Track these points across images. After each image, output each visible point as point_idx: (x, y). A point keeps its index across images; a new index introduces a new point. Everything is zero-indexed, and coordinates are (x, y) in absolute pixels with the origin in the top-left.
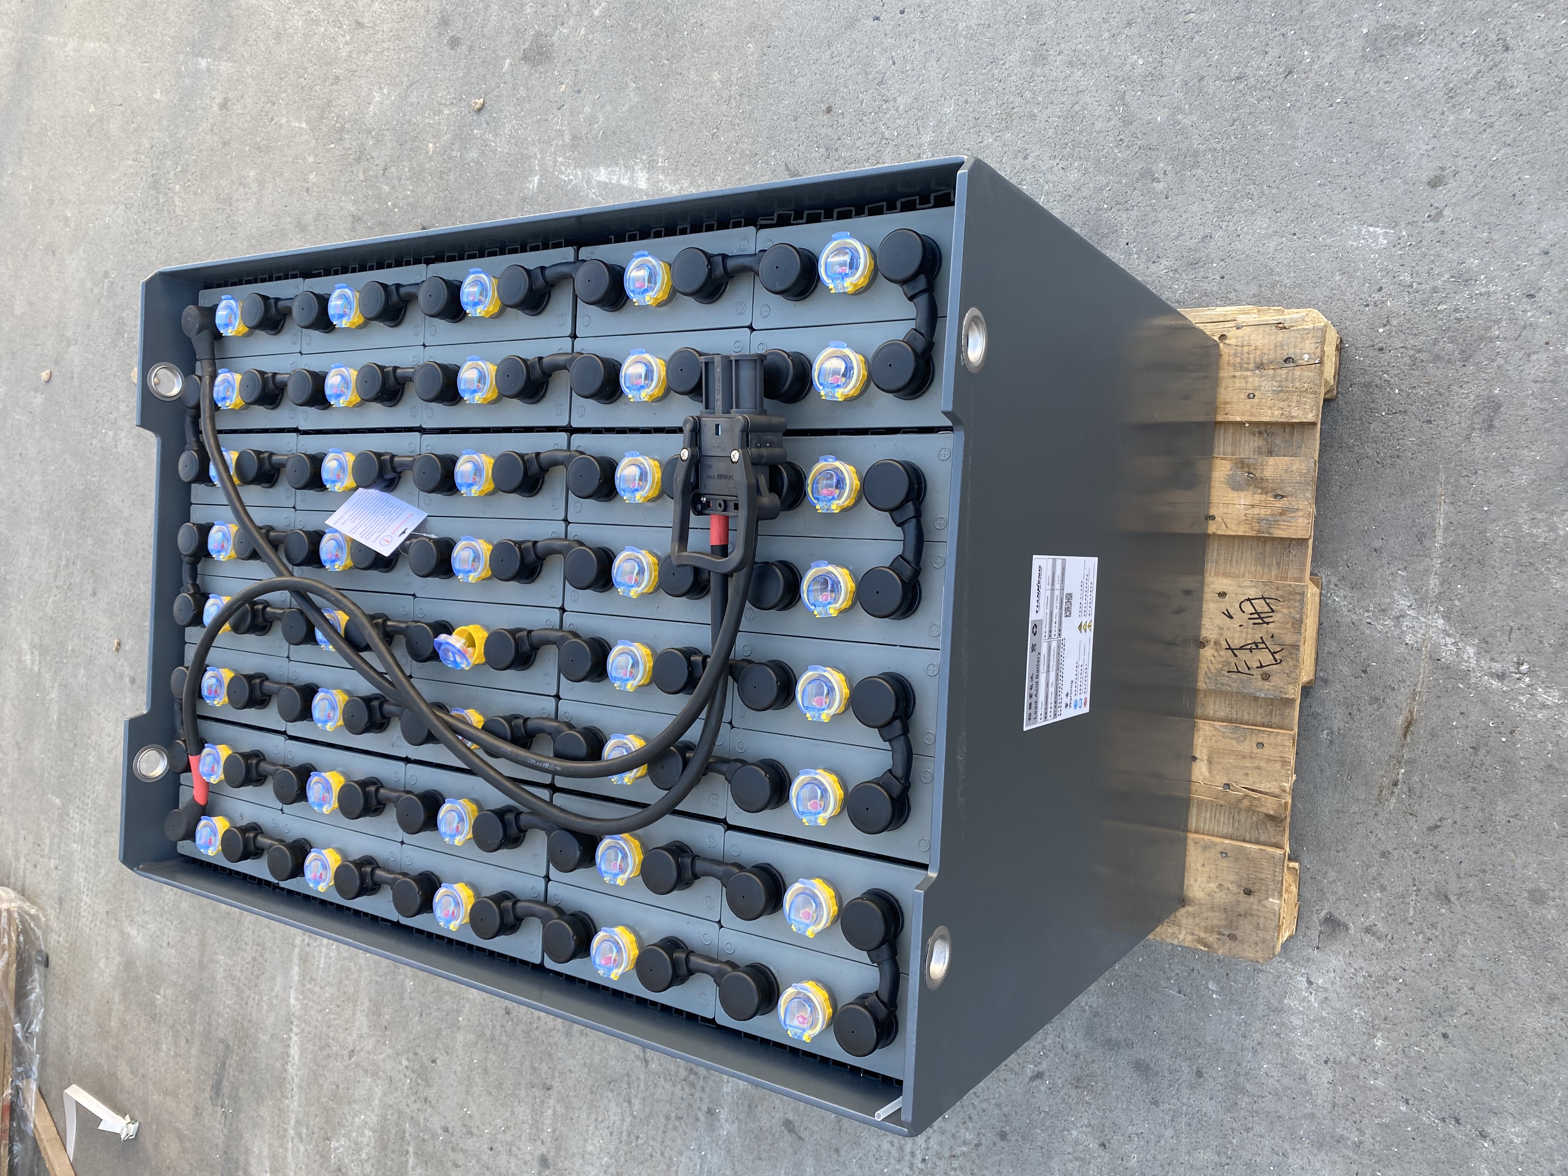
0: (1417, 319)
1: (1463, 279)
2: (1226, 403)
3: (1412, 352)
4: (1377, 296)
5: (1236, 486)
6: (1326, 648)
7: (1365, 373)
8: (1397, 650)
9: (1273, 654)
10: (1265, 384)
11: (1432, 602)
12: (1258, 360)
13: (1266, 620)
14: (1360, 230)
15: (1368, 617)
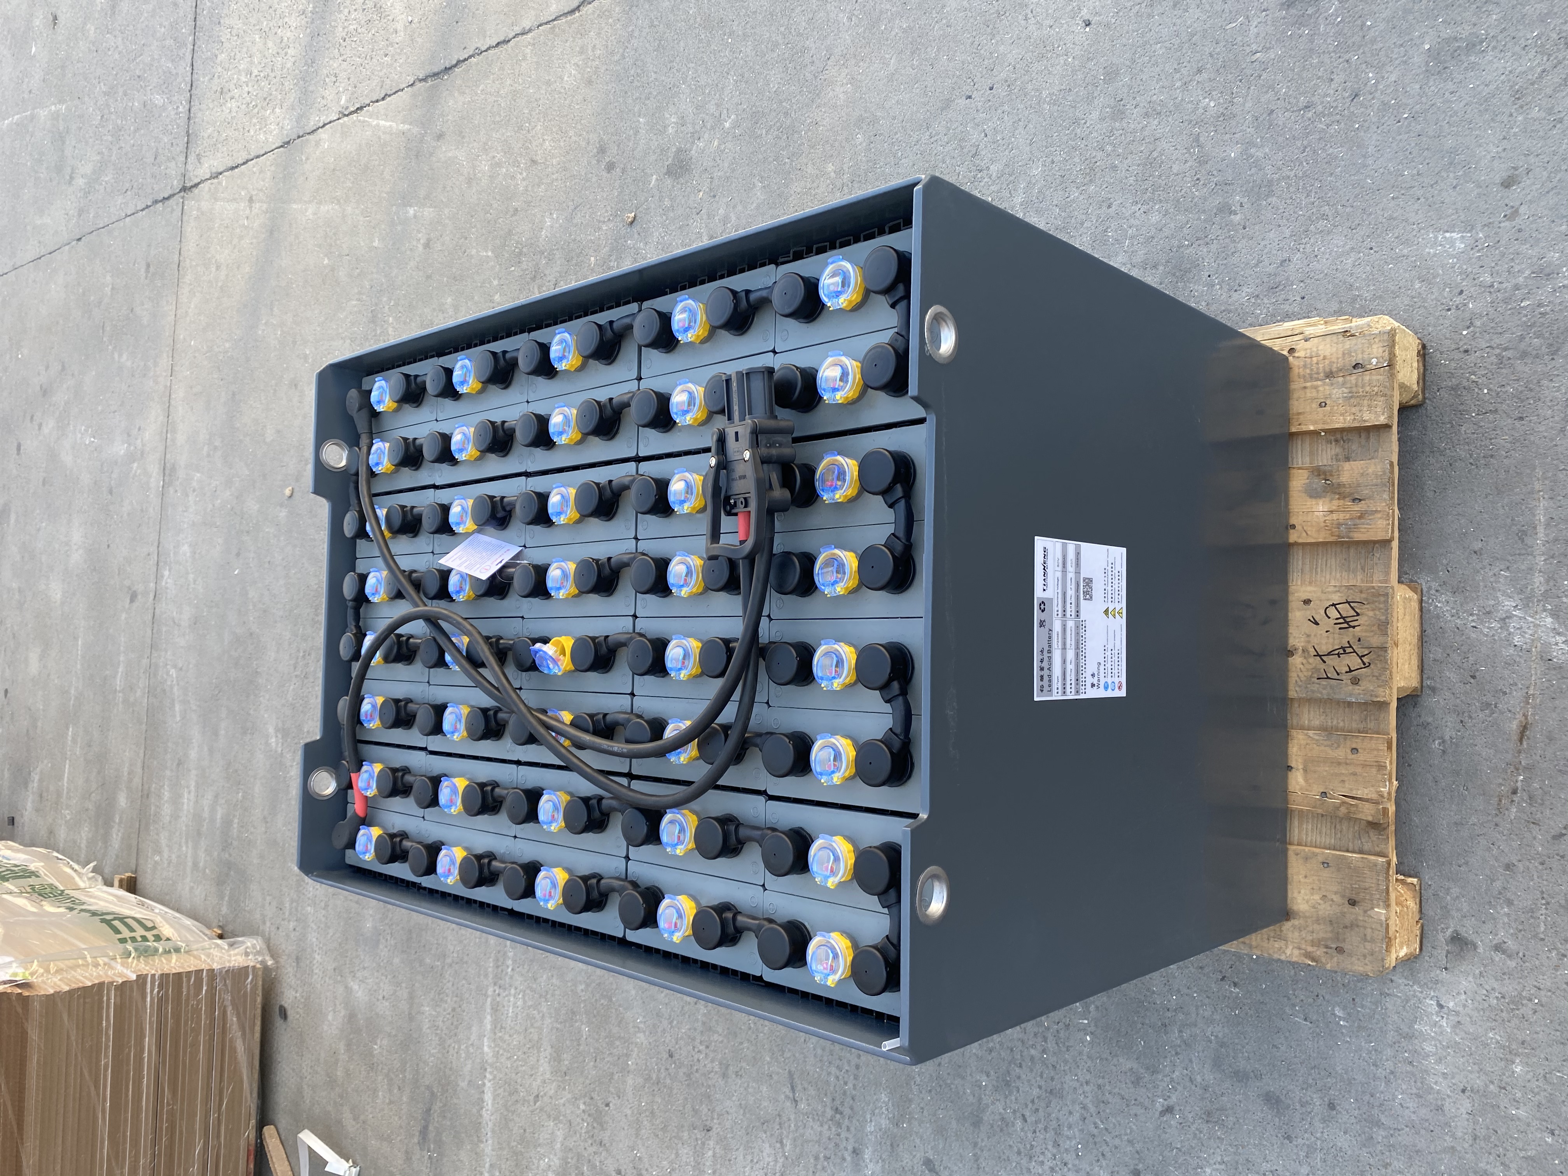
0: (1501, 318)
1: (1545, 273)
2: (1299, 414)
3: (1498, 351)
4: (1458, 300)
5: (1313, 494)
6: (1431, 656)
7: (1452, 375)
8: (1505, 652)
9: (1361, 657)
10: (1336, 392)
11: (1539, 601)
12: (1327, 370)
13: (1352, 624)
14: (1436, 238)
15: (1473, 621)
